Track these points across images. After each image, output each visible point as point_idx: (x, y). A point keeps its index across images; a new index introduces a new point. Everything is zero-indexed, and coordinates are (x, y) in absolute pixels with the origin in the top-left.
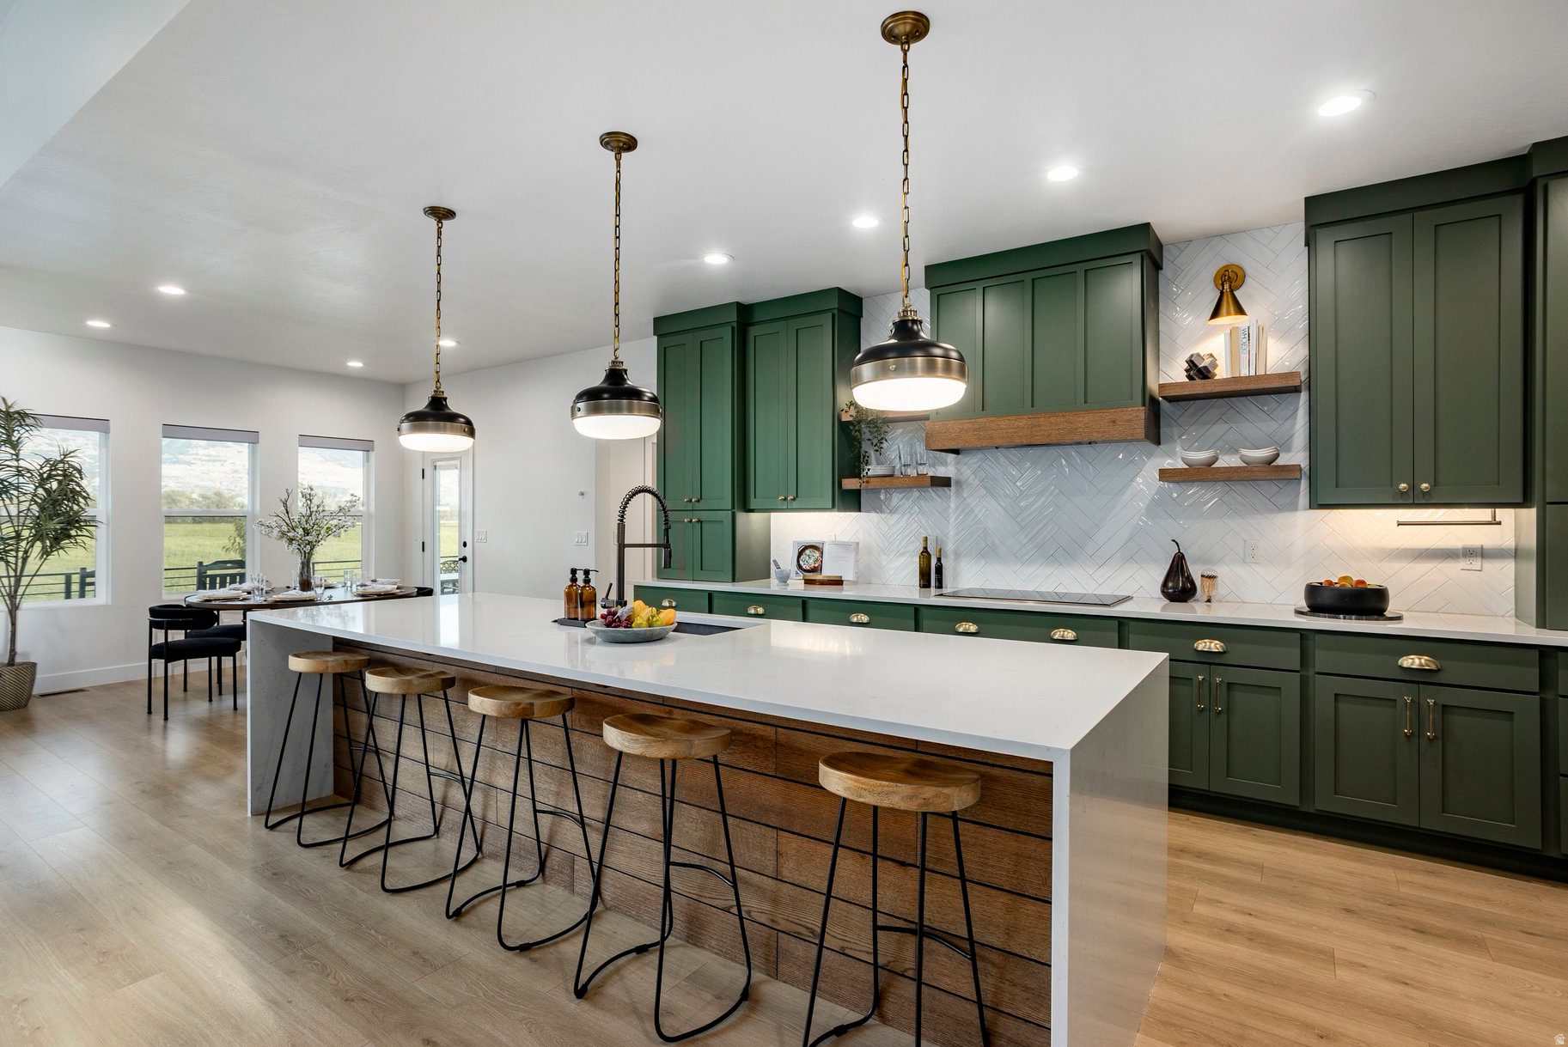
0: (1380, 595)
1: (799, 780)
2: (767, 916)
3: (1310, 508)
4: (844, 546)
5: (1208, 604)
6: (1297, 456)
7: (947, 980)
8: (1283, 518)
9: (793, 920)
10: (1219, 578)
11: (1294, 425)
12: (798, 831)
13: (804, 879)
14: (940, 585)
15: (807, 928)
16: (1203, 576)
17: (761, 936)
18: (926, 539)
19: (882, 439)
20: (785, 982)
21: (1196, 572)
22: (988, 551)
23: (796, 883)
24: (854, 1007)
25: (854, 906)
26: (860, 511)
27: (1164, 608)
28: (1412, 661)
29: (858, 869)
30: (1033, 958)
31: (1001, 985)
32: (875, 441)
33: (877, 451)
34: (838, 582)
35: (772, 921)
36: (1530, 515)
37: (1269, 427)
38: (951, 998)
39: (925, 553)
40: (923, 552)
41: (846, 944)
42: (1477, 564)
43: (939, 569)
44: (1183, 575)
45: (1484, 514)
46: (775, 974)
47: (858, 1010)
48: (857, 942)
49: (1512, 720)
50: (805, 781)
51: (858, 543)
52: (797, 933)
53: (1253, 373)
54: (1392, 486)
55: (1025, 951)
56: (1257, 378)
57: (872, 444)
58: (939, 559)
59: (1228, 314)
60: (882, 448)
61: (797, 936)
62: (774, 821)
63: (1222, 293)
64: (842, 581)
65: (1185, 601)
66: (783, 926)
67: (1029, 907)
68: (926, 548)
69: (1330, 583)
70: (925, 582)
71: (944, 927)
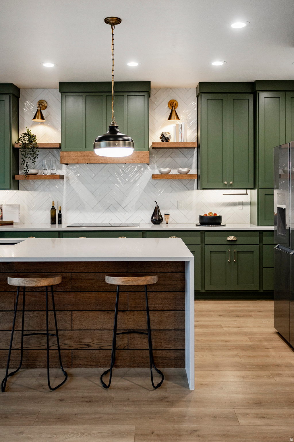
0: (220, 218)
1: (82, 290)
2: (67, 345)
3: (198, 189)
4: (13, 206)
5: (167, 224)
6: (194, 171)
7: (139, 345)
8: (189, 192)
9: (79, 343)
10: (170, 215)
11: (193, 160)
12: (81, 310)
13: (84, 327)
14: (60, 223)
15: (85, 344)
16: (165, 214)
17: (65, 354)
18: (54, 203)
19: (36, 157)
20: (76, 368)
21: (162, 213)
22: (80, 207)
23: (80, 329)
24: (106, 366)
25: (104, 331)
26: (19, 190)
27: (152, 227)
28: (230, 238)
29: (106, 317)
30: (167, 329)
31: (157, 341)
32: (32, 158)
33: (33, 162)
34: (11, 224)
35: (70, 346)
36: (255, 192)
37: (185, 160)
38: (141, 351)
39: (53, 209)
40: (52, 208)
41: (101, 345)
42: (241, 207)
43: (60, 216)
44: (158, 214)
45: (243, 191)
46: (71, 366)
47: (107, 367)
48: (106, 343)
49: (253, 253)
50: (84, 290)
51: (19, 205)
52: (81, 347)
53: (183, 141)
54: (222, 182)
55: (164, 328)
56: (184, 143)
57: (31, 159)
58: (60, 211)
59: (174, 119)
60: (35, 161)
61: (81, 349)
62: (70, 308)
63: (172, 110)
64: (13, 223)
65: (159, 224)
66: (75, 347)
67: (165, 314)
68: (53, 207)
69: (206, 215)
70: (53, 221)
71: (138, 328)
